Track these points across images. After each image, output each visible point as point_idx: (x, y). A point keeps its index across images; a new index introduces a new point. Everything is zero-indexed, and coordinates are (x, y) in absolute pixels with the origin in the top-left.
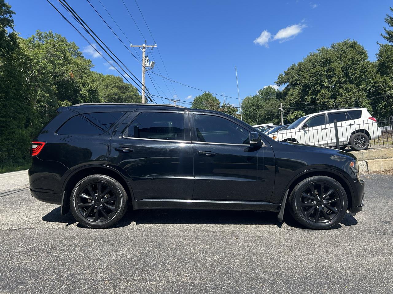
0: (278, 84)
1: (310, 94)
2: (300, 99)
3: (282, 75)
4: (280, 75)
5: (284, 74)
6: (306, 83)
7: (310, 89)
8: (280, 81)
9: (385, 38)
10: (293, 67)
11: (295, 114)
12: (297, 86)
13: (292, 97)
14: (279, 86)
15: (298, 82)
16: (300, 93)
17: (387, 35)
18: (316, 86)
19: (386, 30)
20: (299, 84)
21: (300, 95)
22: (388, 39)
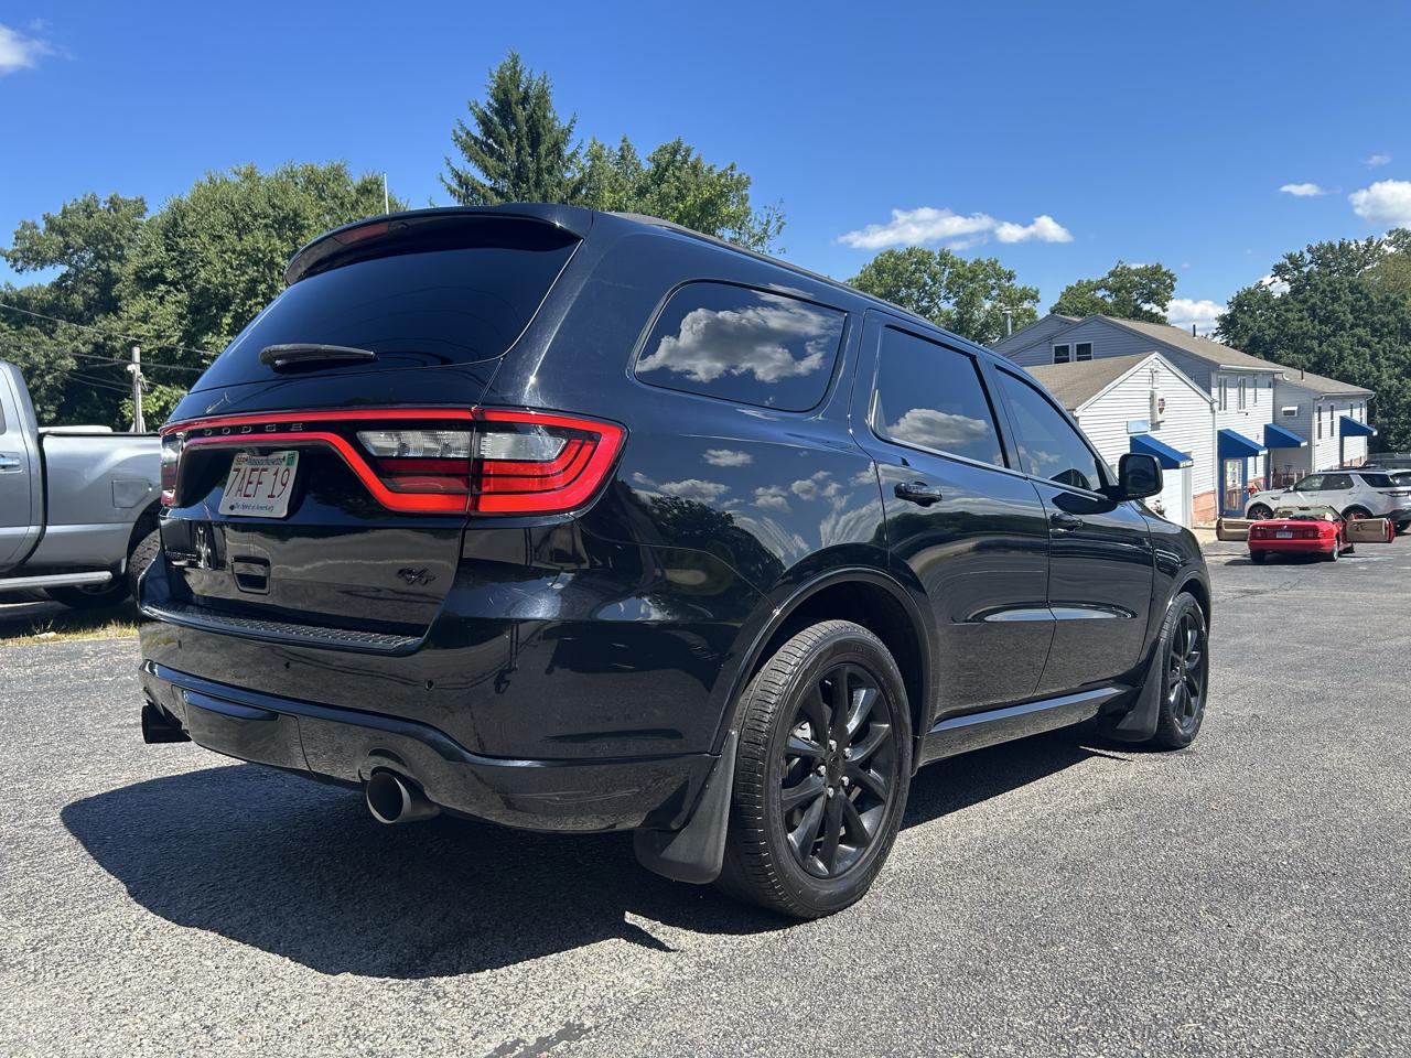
0: (16, 261)
1: (227, 328)
2: (180, 341)
3: (36, 227)
4: (25, 226)
5: (42, 225)
6: (209, 283)
7: (224, 307)
8: (29, 250)
9: (453, 192)
10: (88, 206)
11: (158, 399)
12: (162, 287)
13: (145, 327)
14: (17, 271)
15: (169, 274)
16: (181, 316)
17: (455, 186)
18: (252, 302)
19: (453, 169)
20: (174, 283)
21: (180, 323)
22: (460, 196)
